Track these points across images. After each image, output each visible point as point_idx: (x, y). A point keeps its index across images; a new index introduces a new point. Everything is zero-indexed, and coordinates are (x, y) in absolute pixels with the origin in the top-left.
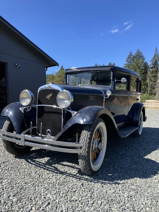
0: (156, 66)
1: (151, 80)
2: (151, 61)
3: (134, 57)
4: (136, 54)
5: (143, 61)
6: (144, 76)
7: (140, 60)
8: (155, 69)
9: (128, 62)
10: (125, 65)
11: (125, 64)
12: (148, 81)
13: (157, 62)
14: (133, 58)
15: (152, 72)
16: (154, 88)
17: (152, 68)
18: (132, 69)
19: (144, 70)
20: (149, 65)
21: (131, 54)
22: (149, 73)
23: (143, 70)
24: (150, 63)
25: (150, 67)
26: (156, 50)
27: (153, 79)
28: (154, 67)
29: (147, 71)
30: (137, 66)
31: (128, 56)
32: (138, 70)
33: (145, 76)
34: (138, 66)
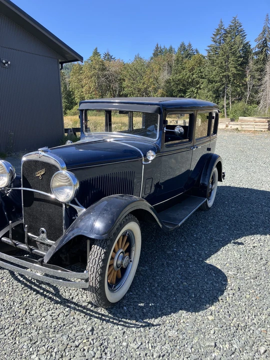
0: (265, 49)
1: (253, 77)
2: (256, 41)
3: (227, 32)
4: (231, 26)
5: (243, 39)
6: (241, 69)
7: (238, 39)
8: (262, 56)
9: (215, 42)
10: (208, 48)
11: (209, 47)
12: (248, 79)
13: (266, 42)
14: (225, 34)
15: (257, 62)
16: (257, 92)
17: (256, 54)
18: (220, 55)
19: (243, 57)
20: (252, 47)
21: (221, 26)
22: (251, 63)
23: (240, 57)
24: (254, 45)
25: (254, 51)
26: (267, 20)
27: (257, 75)
28: (262, 52)
29: (247, 59)
30: (231, 49)
31: (215, 31)
32: (232, 58)
33: (243, 68)
34: (233, 50)
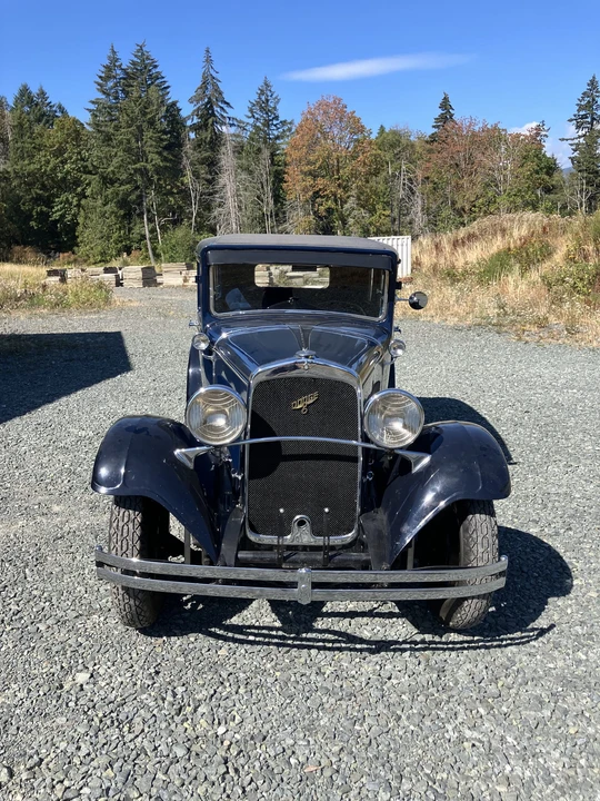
0: (210, 120)
1: (196, 175)
2: (191, 101)
3: (128, 76)
4: (134, 63)
5: (163, 95)
6: (171, 157)
7: (153, 93)
8: (207, 135)
9: (108, 95)
10: (93, 107)
11: (93, 102)
12: (188, 179)
13: (212, 106)
14: (124, 79)
15: (199, 146)
16: (208, 208)
17: (195, 128)
18: (123, 124)
19: (169, 132)
20: (184, 114)
21: (114, 60)
22: (188, 147)
23: (165, 132)
25: (189, 123)
26: (209, 60)
27: (203, 171)
28: (206, 125)
29: (178, 137)
30: (145, 114)
31: (103, 69)
32: (148, 134)
33: (174, 156)
34: (149, 116)
